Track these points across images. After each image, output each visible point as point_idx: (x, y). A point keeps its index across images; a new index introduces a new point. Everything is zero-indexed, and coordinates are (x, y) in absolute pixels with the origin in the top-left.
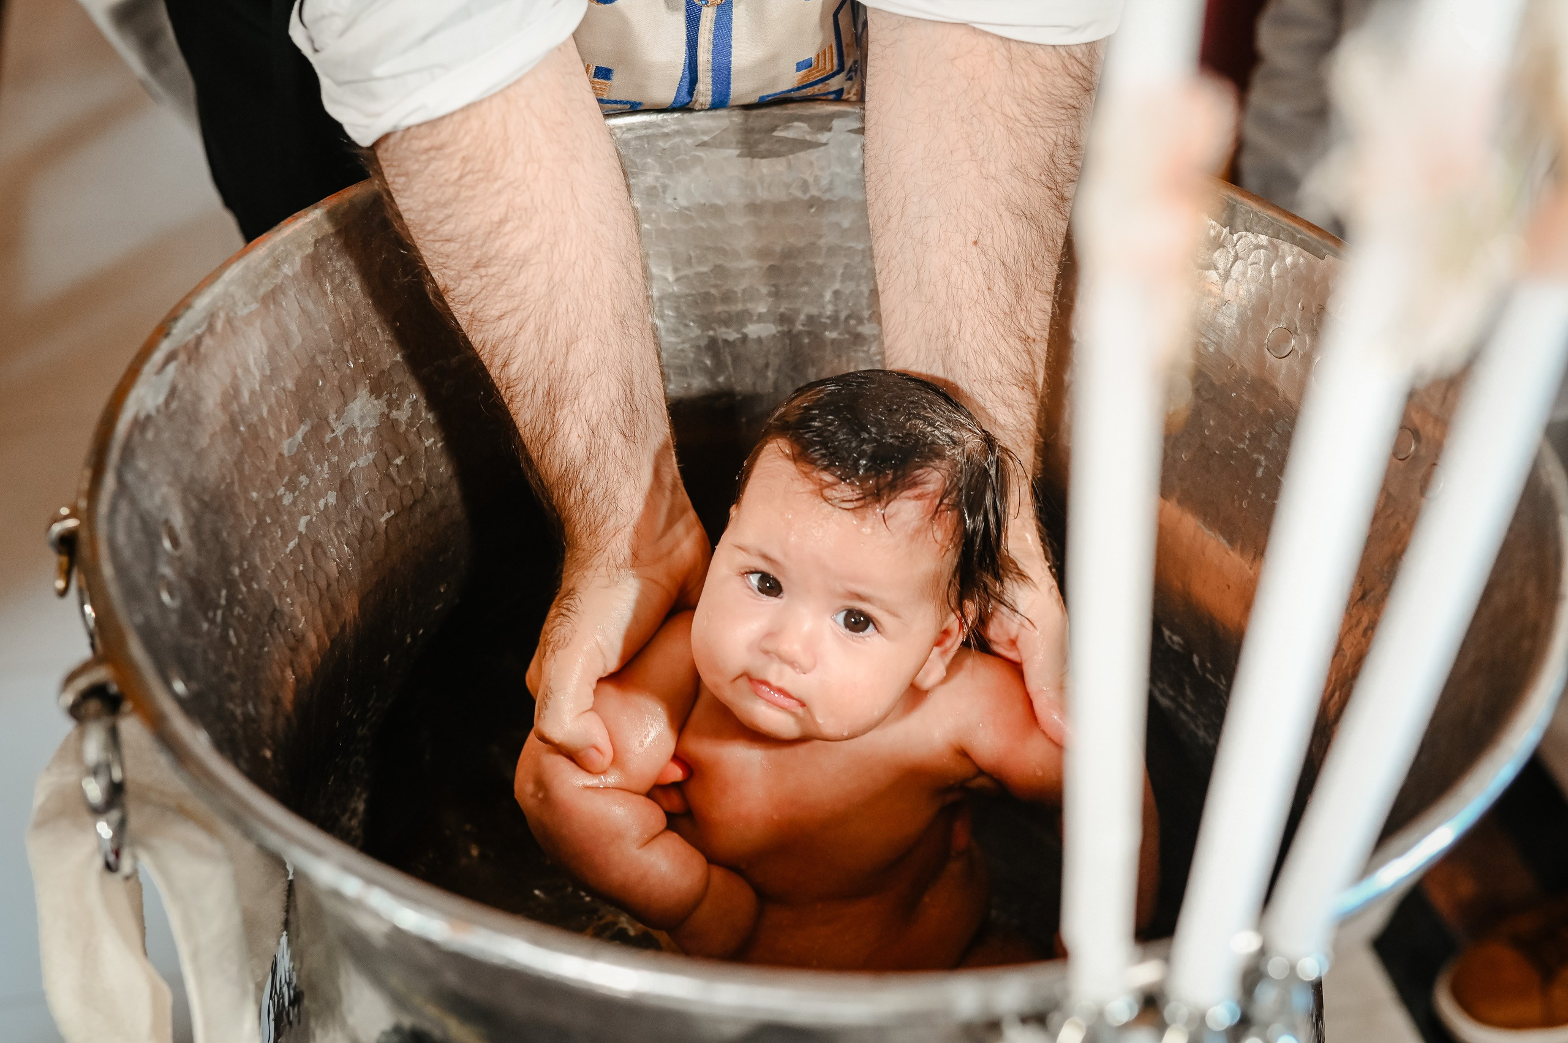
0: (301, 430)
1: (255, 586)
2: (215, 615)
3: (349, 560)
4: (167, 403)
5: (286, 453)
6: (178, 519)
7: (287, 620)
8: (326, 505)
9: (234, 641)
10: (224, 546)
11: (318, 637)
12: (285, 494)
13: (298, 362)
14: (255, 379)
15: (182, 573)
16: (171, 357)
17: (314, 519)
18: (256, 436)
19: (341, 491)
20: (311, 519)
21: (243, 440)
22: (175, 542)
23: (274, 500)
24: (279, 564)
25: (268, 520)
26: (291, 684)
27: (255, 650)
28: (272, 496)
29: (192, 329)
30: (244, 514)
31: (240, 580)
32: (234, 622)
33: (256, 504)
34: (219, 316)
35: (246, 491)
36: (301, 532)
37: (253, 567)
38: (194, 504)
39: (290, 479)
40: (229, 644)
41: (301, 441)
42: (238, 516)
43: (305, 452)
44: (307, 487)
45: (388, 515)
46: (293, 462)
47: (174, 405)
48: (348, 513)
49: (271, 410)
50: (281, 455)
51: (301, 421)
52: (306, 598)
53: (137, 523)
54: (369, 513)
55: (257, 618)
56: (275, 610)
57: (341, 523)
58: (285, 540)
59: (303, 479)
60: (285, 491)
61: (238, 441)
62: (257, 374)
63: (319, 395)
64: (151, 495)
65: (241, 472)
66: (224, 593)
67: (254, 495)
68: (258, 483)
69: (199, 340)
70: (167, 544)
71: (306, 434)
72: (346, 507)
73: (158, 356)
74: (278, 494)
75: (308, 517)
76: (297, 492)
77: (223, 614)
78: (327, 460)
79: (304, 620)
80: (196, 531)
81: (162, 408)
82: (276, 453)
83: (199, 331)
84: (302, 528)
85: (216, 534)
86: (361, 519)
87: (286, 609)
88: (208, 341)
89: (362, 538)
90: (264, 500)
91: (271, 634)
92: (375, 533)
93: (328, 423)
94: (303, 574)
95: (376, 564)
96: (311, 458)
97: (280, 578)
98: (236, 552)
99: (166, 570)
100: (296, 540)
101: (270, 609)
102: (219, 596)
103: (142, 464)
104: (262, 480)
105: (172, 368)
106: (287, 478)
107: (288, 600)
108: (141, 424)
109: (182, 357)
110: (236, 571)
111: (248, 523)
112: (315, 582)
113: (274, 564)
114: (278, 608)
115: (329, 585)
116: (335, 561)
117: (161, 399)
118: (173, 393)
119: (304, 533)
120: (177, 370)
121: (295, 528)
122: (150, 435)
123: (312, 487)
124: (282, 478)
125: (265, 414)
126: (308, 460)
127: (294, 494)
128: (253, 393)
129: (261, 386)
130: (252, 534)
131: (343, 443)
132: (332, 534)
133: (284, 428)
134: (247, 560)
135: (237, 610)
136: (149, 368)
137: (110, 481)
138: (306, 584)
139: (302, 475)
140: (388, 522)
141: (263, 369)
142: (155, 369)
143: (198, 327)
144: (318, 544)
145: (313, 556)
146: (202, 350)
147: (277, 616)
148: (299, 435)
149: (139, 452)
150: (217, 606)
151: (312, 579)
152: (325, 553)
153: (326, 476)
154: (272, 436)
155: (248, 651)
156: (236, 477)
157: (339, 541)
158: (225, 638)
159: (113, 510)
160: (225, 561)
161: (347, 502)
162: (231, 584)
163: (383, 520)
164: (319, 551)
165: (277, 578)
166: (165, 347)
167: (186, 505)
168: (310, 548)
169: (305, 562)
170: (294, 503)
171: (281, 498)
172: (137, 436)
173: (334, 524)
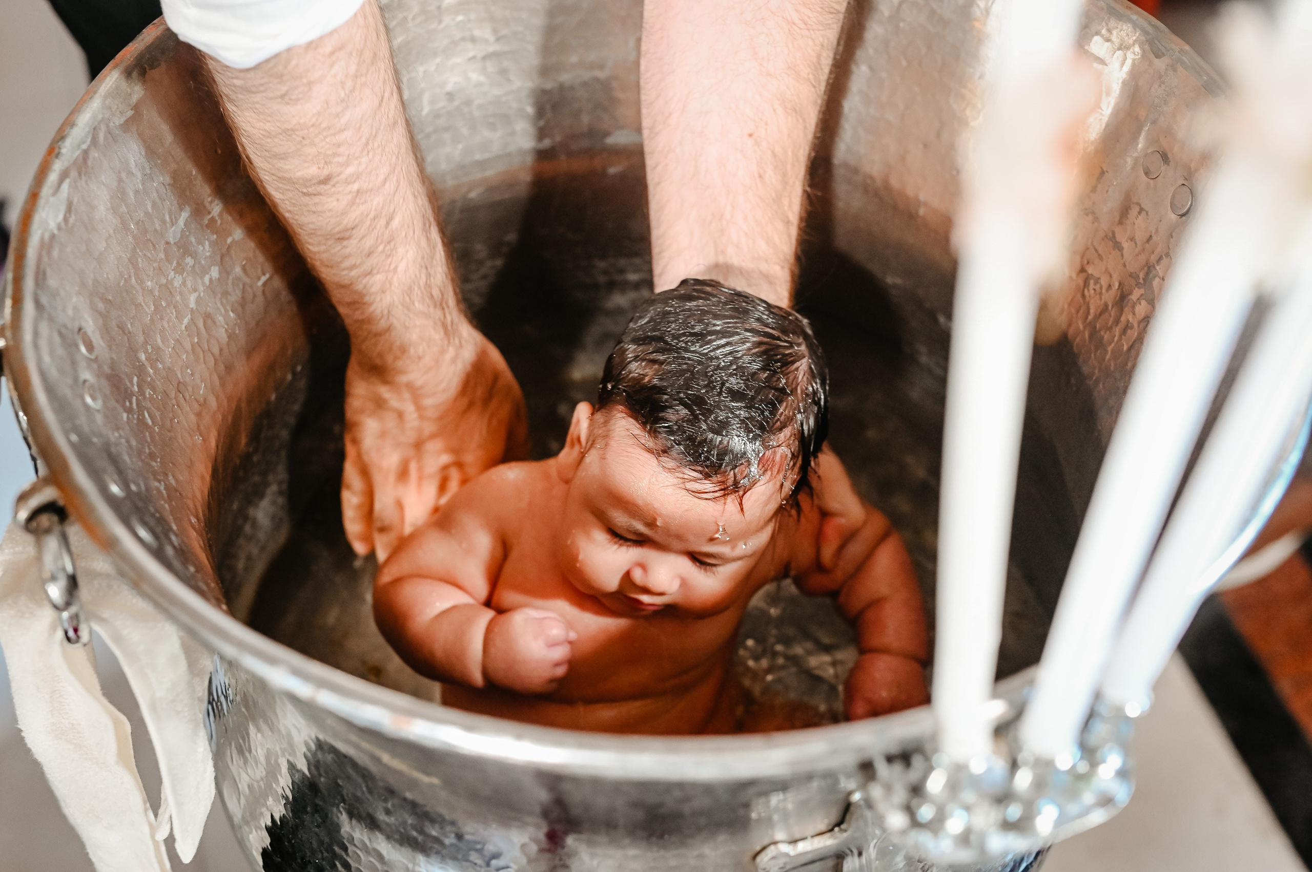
0: (182, 218)
1: (160, 366)
2: (131, 403)
3: (236, 324)
4: (66, 220)
5: (172, 241)
6: (90, 325)
7: (190, 389)
8: (211, 280)
9: (149, 422)
10: (129, 335)
11: (217, 398)
12: (175, 277)
13: (173, 157)
14: (137, 178)
15: (99, 374)
16: (64, 175)
17: (202, 294)
18: (145, 231)
19: (222, 265)
20: (199, 295)
21: (134, 237)
22: (90, 347)
23: (166, 285)
24: (178, 341)
25: (164, 304)
26: (199, 446)
27: (168, 423)
28: (164, 281)
29: (79, 146)
30: (143, 304)
31: (146, 363)
32: (148, 404)
33: (151, 291)
34: (100, 129)
35: (141, 282)
36: (192, 309)
37: (157, 349)
38: (101, 306)
39: (178, 263)
40: (147, 425)
41: (183, 227)
42: (138, 306)
43: (188, 236)
44: (193, 267)
45: (264, 279)
46: (178, 247)
47: (72, 220)
48: (230, 282)
49: (154, 205)
50: (167, 243)
51: (181, 209)
52: (203, 366)
53: (57, 339)
54: (247, 280)
55: (165, 393)
56: (179, 383)
57: (226, 293)
58: (179, 318)
59: (189, 261)
60: (175, 274)
61: (130, 239)
62: (139, 175)
63: (194, 182)
64: (64, 310)
65: (135, 266)
66: (135, 379)
67: (149, 283)
68: (151, 273)
69: (86, 153)
70: (83, 349)
71: (187, 220)
72: (228, 278)
73: (53, 177)
74: (169, 279)
75: (196, 294)
76: (185, 273)
77: (137, 400)
78: (207, 239)
79: (203, 385)
80: (105, 330)
81: (63, 225)
82: (163, 242)
83: (84, 147)
84: (192, 305)
85: (121, 327)
86: (241, 286)
87: (188, 379)
88: (94, 154)
89: (243, 303)
90: (157, 287)
91: (178, 406)
92: (255, 296)
93: (205, 207)
94: (199, 346)
95: (258, 324)
96: (193, 240)
97: (180, 354)
98: (141, 339)
99: (86, 375)
100: (189, 316)
101: (175, 383)
102: (132, 383)
103: (52, 282)
104: (154, 269)
105: (65, 186)
106: (175, 262)
107: (189, 371)
108: (47, 246)
109: (74, 173)
110: (143, 357)
111: (147, 310)
112: (209, 350)
113: (173, 342)
114: (182, 380)
115: (221, 350)
116: (224, 327)
117: (61, 217)
118: (69, 209)
119: (195, 308)
120: (70, 186)
121: (187, 306)
122: (55, 253)
123: (197, 266)
124: (171, 264)
125: (150, 210)
126: (191, 242)
127: (182, 276)
128: (137, 192)
129: (143, 184)
130: (152, 320)
131: (219, 222)
132: (219, 304)
133: (167, 217)
134: (150, 345)
135: (148, 392)
136: (46, 191)
137: (29, 307)
138: (202, 353)
139: (188, 257)
140: (264, 284)
141: (144, 168)
142: (51, 191)
143: (84, 143)
144: (208, 316)
145: (205, 327)
146: (90, 163)
147: (182, 388)
148: (181, 222)
149: (49, 271)
150: (132, 394)
151: (207, 348)
152: (215, 323)
153: (208, 254)
154: (158, 228)
155: (162, 427)
156: (132, 271)
157: (226, 310)
158: (141, 421)
159: (36, 334)
160: (132, 350)
161: (228, 273)
162: (140, 370)
163: (260, 283)
164: (209, 322)
165: (177, 353)
166: (58, 166)
167: (93, 307)
168: (202, 320)
169: (199, 334)
170: (184, 283)
171: (171, 282)
172: (45, 259)
173: (219, 295)
